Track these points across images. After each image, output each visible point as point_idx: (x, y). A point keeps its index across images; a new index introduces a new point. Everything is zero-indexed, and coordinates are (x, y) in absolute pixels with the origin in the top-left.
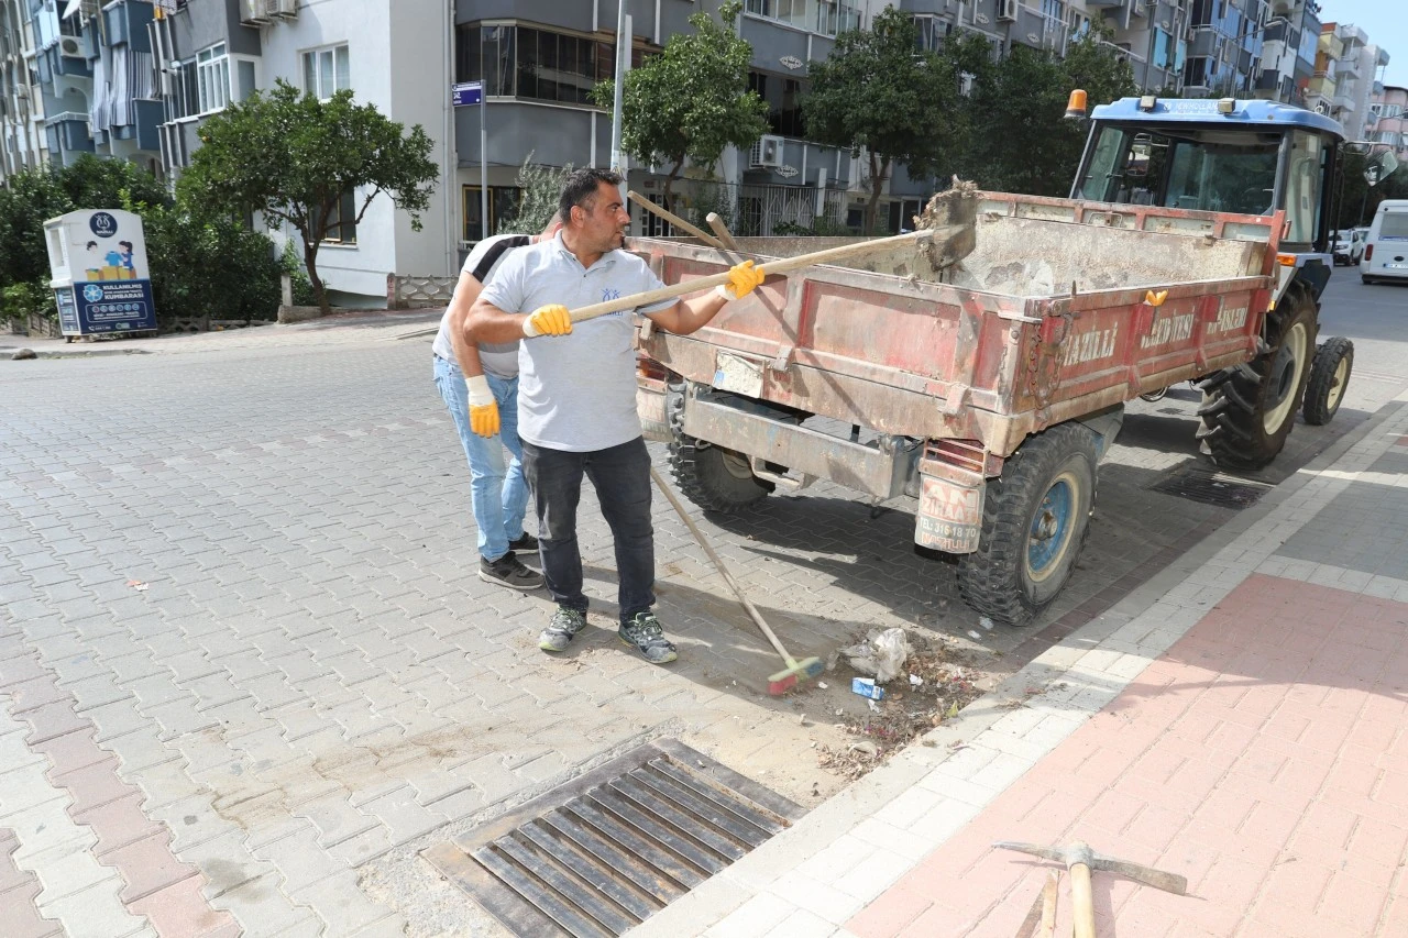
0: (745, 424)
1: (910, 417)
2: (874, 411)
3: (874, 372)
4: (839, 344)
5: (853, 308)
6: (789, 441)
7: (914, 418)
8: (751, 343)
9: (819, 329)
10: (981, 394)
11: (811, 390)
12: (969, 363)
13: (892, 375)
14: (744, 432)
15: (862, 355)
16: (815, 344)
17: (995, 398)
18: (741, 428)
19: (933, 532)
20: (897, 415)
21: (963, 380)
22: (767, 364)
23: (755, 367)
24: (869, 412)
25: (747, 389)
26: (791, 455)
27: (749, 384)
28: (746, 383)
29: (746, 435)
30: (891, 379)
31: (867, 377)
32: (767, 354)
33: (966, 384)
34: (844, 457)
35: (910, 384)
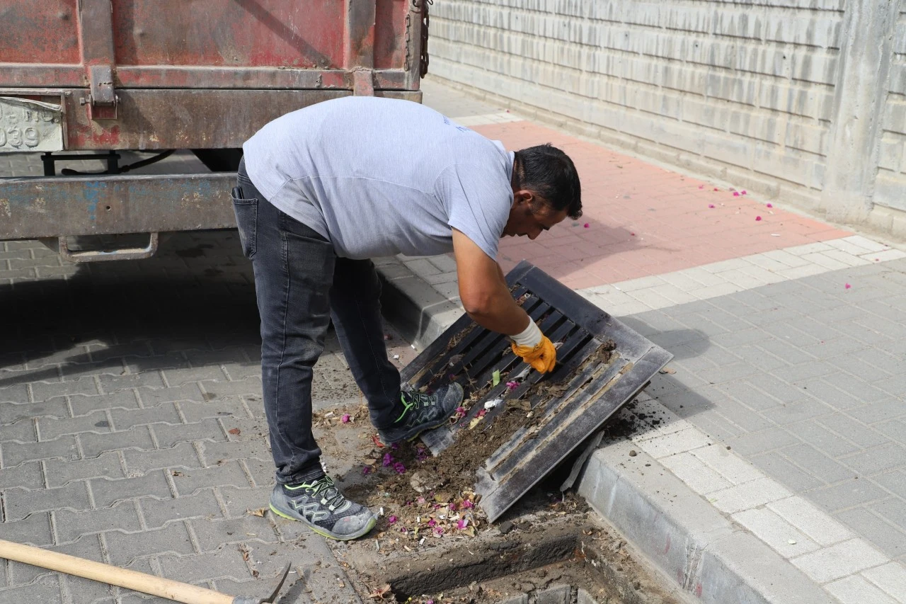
0: (38, 194)
3: (247, 76)
4: (178, 51)
6: (125, 197)
8: (26, 72)
9: (142, 35)
10: (386, 74)
11: (153, 120)
12: (368, 43)
13: (273, 75)
14: (39, 207)
15: (217, 60)
16: (139, 57)
17: (403, 74)
18: (32, 202)
21: (364, 64)
22: (68, 98)
24: (247, 127)
25: (33, 143)
26: (131, 216)
27: (38, 135)
28: (33, 135)
29: (43, 211)
30: (272, 81)
31: (239, 84)
32: (66, 84)
33: (368, 66)
34: (217, 192)
35: (300, 81)
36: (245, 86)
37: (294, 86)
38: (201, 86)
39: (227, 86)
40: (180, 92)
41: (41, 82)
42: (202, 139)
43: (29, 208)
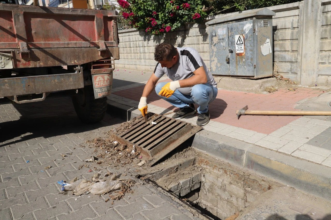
0: (6, 83)
1: (86, 56)
2: (72, 58)
3: (68, 44)
4: (47, 37)
5: (49, 22)
6: (34, 82)
7: (87, 56)
9: (35, 33)
10: (108, 42)
11: (41, 58)
12: (102, 33)
13: (76, 43)
14: (7, 87)
15: (58, 40)
16: (34, 39)
17: (113, 42)
18: (4, 85)
19: (102, 92)
20: (81, 57)
21: (102, 40)
23: (9, 54)
24: (70, 59)
25: (3, 66)
26: (36, 88)
27: (5, 64)
28: (3, 64)
29: (8, 88)
30: (76, 45)
31: (66, 46)
32: (12, 48)
33: (103, 40)
34: (62, 79)
35: (84, 45)
36: (68, 47)
37: (82, 46)
38: (54, 47)
39: (63, 47)
40: (48, 49)
41: (4, 47)
42: (56, 63)
43: (3, 87)
